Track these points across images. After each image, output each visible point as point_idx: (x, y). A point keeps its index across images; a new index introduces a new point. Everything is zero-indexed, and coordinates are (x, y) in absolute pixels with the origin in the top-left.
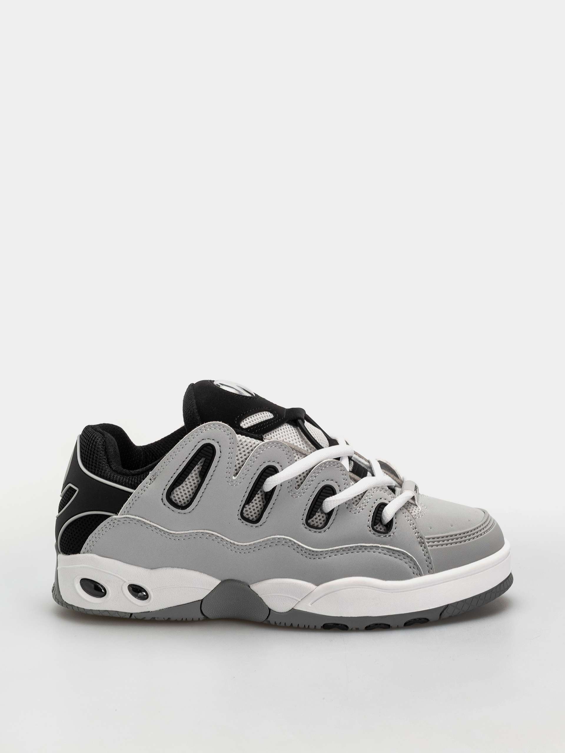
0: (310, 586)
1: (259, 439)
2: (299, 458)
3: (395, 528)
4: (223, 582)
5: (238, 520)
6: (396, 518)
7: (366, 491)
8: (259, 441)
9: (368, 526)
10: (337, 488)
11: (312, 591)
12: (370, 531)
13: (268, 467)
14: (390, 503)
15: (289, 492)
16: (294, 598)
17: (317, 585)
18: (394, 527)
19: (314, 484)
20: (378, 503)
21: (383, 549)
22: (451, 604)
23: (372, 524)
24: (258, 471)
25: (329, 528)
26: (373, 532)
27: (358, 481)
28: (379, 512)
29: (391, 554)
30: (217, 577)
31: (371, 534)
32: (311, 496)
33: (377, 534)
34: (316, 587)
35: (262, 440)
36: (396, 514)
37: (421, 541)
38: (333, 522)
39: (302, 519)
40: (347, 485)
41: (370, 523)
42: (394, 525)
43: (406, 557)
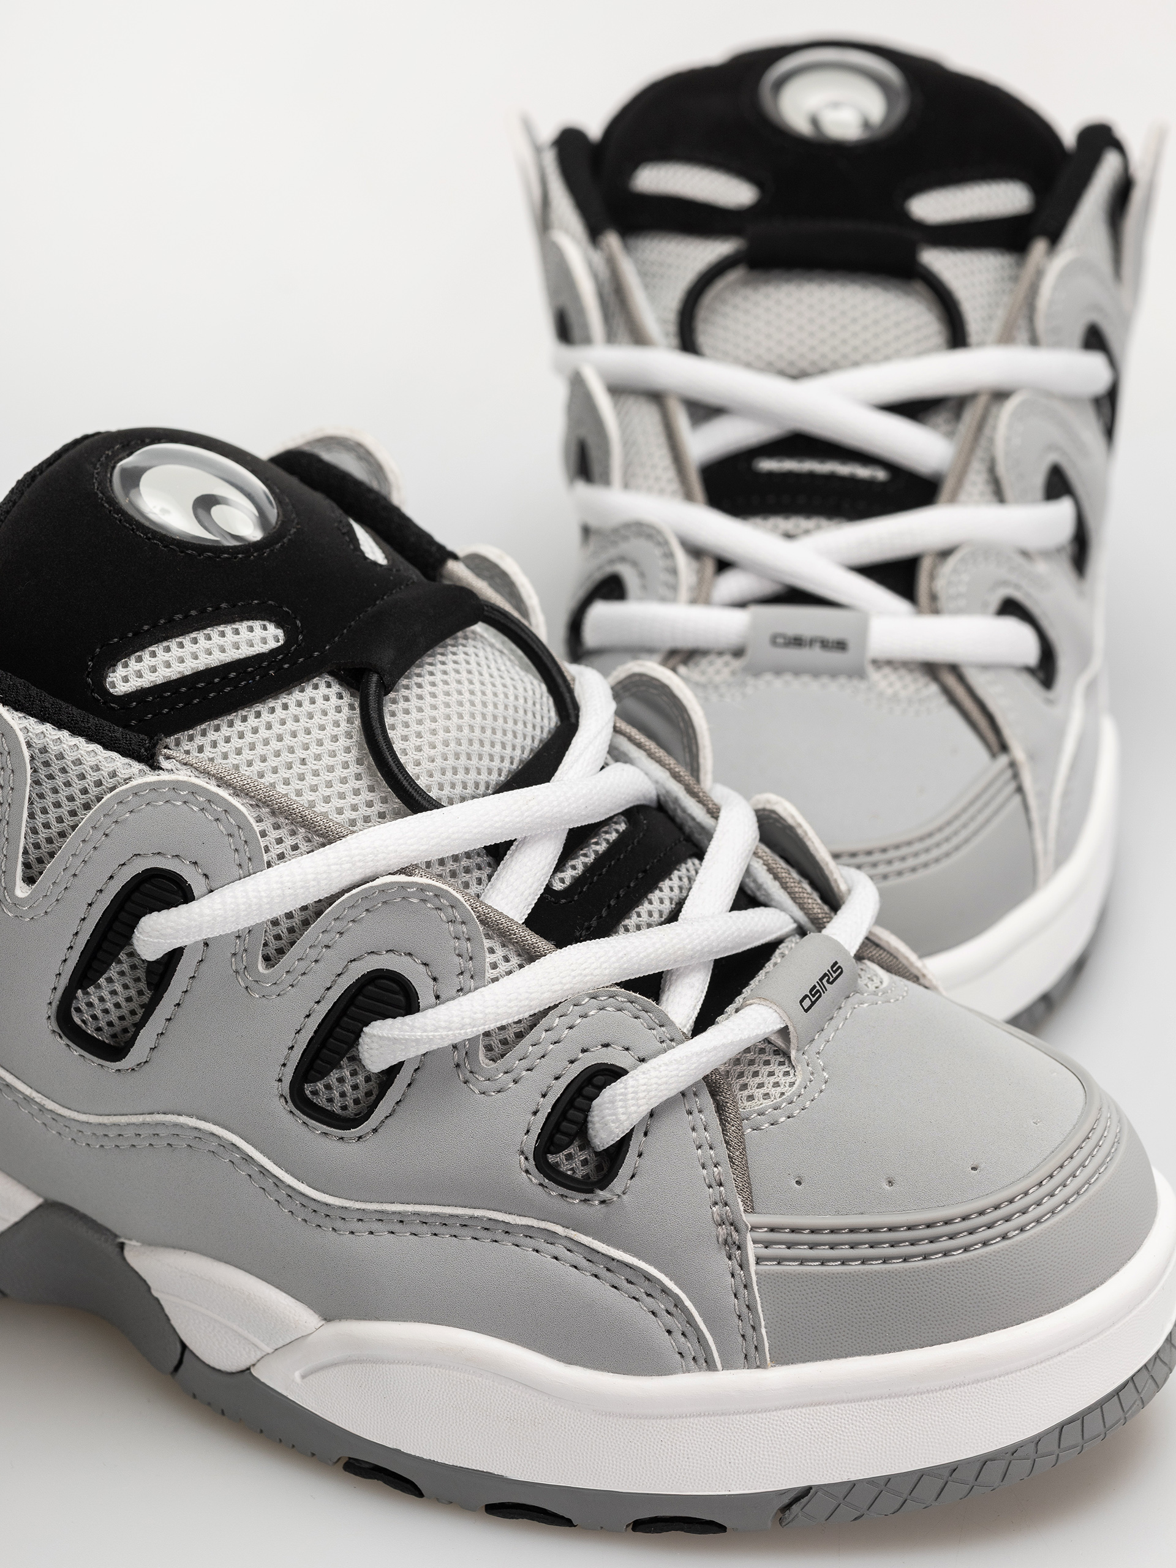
0: (304, 1317)
1: (139, 759)
2: (295, 848)
3: (633, 1176)
4: (50, 1207)
5: (52, 1036)
6: (646, 1134)
7: (550, 1009)
8: (137, 767)
9: (522, 1153)
10: (424, 989)
11: (305, 1334)
12: (527, 1172)
13: (153, 876)
14: (644, 1066)
15: (237, 972)
16: (251, 1337)
17: (328, 1318)
18: (625, 1171)
19: (333, 961)
20: (587, 1061)
21: (570, 1246)
22: (820, 1487)
23: (535, 1147)
24: (112, 882)
25: (375, 1130)
26: (536, 1178)
27: (539, 957)
28: (580, 1102)
29: (601, 1270)
30: (30, 1186)
31: (531, 1183)
32: (318, 1002)
33: (556, 1190)
34: (323, 1322)
35: (151, 761)
36: (652, 1114)
37: (729, 1238)
38: (394, 1110)
39: (280, 1080)
40: (472, 977)
41: (531, 1141)
42: (630, 1160)
43: (656, 1293)
